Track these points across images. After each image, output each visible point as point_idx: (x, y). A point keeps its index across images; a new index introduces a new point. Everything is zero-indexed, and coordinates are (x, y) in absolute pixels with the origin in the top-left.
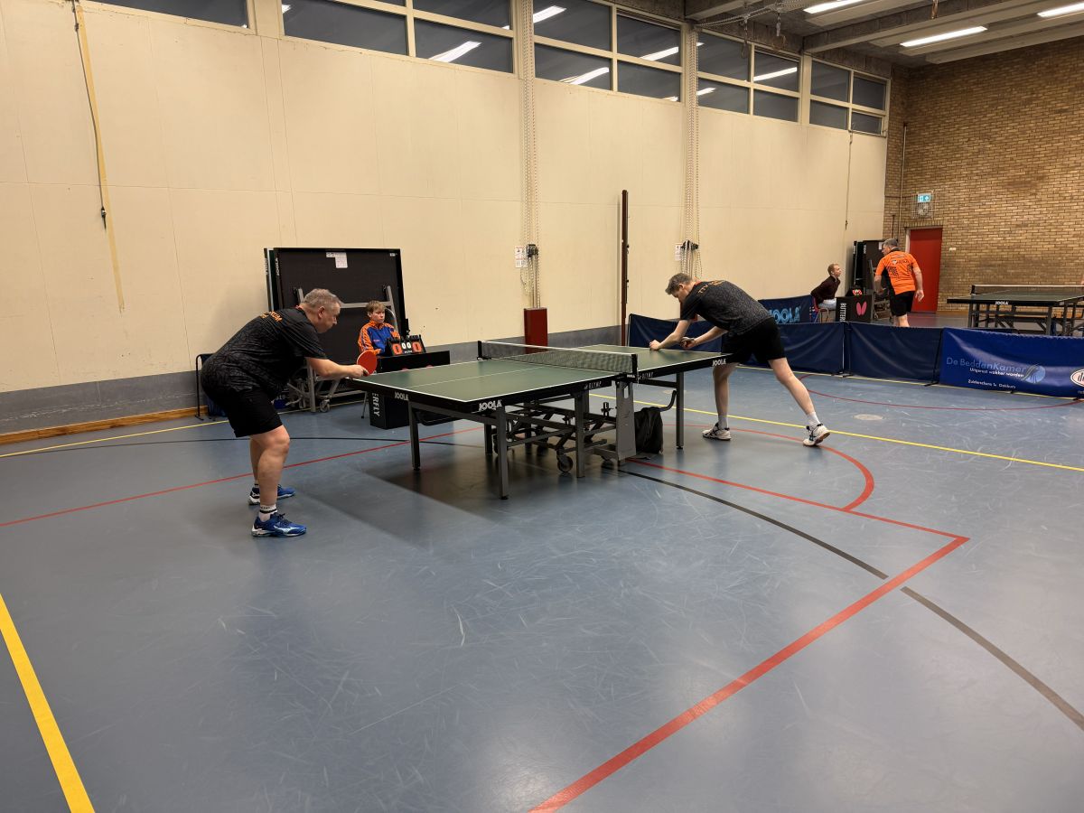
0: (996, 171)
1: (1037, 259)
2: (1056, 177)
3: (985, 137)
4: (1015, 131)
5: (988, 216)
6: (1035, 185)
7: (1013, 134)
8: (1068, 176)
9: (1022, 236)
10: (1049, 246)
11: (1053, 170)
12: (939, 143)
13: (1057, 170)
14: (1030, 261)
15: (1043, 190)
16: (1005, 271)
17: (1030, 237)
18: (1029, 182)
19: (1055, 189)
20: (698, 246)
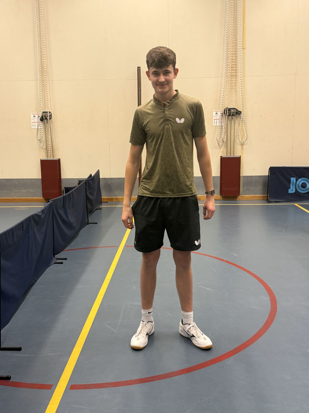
20: (241, 112)
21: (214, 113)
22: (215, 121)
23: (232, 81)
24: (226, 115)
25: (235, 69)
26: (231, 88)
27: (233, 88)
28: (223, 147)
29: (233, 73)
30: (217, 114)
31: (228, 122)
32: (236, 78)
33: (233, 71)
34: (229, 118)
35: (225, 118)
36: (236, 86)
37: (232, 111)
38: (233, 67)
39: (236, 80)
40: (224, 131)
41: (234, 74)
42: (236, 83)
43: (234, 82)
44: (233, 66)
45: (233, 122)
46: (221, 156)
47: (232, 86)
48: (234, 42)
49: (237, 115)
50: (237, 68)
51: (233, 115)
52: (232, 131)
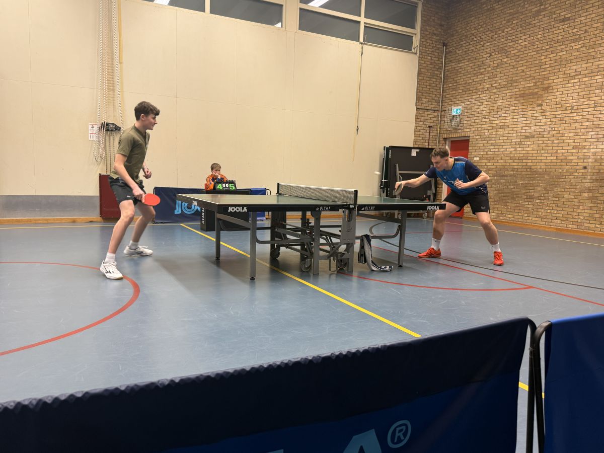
0: (511, 83)
1: (541, 170)
2: (559, 87)
3: (504, 51)
4: (526, 43)
5: (503, 127)
6: (541, 96)
7: (525, 46)
8: (570, 85)
9: (530, 147)
10: (552, 158)
11: (556, 80)
12: (469, 60)
13: (560, 80)
14: (536, 172)
15: (548, 101)
16: (516, 182)
17: (536, 148)
18: (536, 93)
19: (558, 100)
20: (120, 128)
21: (90, 126)
22: (92, 135)
23: (110, 94)
24: (104, 129)
25: (112, 82)
26: (108, 102)
27: (111, 102)
28: (101, 164)
29: (110, 86)
30: (93, 127)
31: (107, 137)
32: (114, 92)
33: (110, 85)
34: (107, 133)
35: (103, 133)
36: (113, 100)
37: (111, 126)
38: (110, 81)
39: (114, 95)
40: (102, 146)
41: (112, 88)
42: (113, 97)
43: (112, 96)
44: (110, 79)
45: (112, 138)
46: (100, 174)
47: (109, 100)
48: (110, 54)
49: (117, 131)
50: (114, 82)
51: (112, 130)
52: (112, 148)
